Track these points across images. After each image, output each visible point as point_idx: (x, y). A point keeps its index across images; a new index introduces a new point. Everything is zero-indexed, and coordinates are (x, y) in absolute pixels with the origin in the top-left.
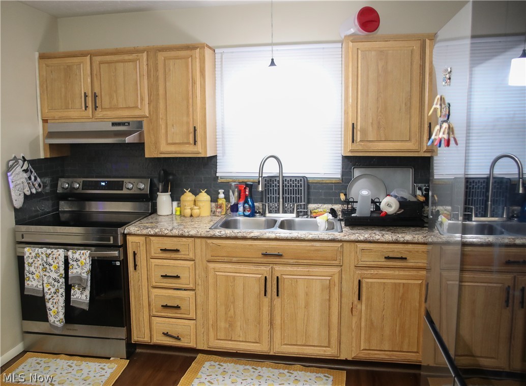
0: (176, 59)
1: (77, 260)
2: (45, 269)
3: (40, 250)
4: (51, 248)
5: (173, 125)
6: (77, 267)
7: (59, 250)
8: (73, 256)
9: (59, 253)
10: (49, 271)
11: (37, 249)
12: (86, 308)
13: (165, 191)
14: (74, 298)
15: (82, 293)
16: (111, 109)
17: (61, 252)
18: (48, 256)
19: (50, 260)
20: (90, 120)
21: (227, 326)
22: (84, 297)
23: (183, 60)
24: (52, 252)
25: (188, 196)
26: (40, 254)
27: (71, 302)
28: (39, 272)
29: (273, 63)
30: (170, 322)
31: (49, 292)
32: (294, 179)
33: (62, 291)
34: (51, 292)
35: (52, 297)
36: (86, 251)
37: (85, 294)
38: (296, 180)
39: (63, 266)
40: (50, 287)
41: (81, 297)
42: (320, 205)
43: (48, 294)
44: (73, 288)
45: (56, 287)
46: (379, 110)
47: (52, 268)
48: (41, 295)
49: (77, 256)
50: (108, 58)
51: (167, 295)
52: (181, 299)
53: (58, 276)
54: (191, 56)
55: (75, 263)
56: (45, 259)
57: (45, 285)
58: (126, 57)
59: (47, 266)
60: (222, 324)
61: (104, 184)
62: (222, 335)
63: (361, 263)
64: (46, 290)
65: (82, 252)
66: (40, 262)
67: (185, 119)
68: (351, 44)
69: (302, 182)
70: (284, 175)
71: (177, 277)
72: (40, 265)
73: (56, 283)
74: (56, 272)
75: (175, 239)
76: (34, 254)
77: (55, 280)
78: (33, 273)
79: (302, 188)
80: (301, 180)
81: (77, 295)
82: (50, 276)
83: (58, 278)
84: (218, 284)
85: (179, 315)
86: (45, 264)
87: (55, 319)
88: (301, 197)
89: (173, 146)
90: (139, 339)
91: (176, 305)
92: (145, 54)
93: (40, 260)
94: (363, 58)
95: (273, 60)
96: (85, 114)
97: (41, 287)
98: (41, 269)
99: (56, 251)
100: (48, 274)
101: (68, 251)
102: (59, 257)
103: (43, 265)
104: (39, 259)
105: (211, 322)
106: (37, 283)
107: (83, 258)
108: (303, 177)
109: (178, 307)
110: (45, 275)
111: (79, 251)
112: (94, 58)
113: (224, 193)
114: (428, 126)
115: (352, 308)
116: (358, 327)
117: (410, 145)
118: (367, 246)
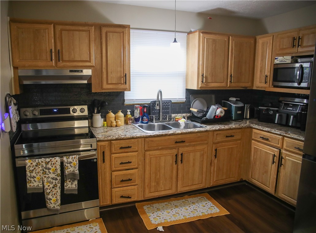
0: (114, 33)
1: (70, 163)
2: (44, 173)
3: (40, 160)
4: (50, 157)
5: (112, 72)
6: (70, 167)
7: (55, 158)
8: (67, 160)
9: (56, 160)
10: (48, 173)
11: (37, 160)
12: (76, 193)
13: (98, 113)
14: (66, 188)
15: (72, 184)
16: (69, 61)
17: (58, 159)
18: (47, 163)
19: (49, 166)
20: (53, 68)
21: (156, 184)
22: (74, 186)
23: (118, 34)
24: (51, 160)
25: (112, 115)
26: (41, 162)
27: (65, 191)
28: (40, 176)
29: (175, 41)
30: (123, 189)
31: (49, 187)
32: (165, 102)
33: (59, 185)
34: (50, 188)
35: (52, 190)
36: (76, 156)
37: (74, 184)
38: (167, 102)
39: (60, 168)
40: (49, 184)
41: (72, 186)
42: (176, 114)
43: (48, 189)
44: (66, 181)
45: (54, 183)
46: (213, 67)
47: (51, 171)
48: (42, 191)
49: (70, 160)
50: (68, 27)
51: (122, 174)
52: (131, 174)
53: (55, 176)
54: (123, 32)
55: (69, 165)
56: (45, 166)
57: (45, 184)
58: (81, 28)
59: (47, 171)
60: (153, 184)
61: (56, 110)
62: (153, 189)
63: (216, 140)
64: (46, 187)
65: (73, 156)
66: (41, 169)
67: (119, 69)
68: (201, 35)
69: (170, 103)
70: (163, 100)
71: (129, 162)
72: (41, 170)
73: (54, 181)
74: (54, 173)
75: (127, 141)
76: (34, 164)
77: (53, 179)
78: (34, 177)
79: (170, 107)
80: (169, 102)
81: (69, 186)
82: (49, 177)
83: (55, 177)
84: (152, 162)
85: (129, 184)
86: (44, 169)
87: (55, 205)
88: (169, 111)
89: (111, 85)
90: (104, 204)
91: (128, 179)
92: (93, 27)
93: (41, 167)
94: (207, 42)
95: (175, 39)
96: (50, 64)
97: (42, 185)
98: (41, 173)
99: (53, 159)
100: (47, 176)
101: (62, 157)
102: (57, 163)
103: (44, 170)
104: (39, 166)
105: (147, 184)
106: (38, 183)
107: (75, 160)
108: (170, 101)
109: (130, 180)
110: (45, 177)
111: (71, 156)
112: (57, 27)
113: (130, 111)
114: (230, 76)
115: (211, 163)
116: (214, 171)
117: (223, 84)
118: (219, 132)
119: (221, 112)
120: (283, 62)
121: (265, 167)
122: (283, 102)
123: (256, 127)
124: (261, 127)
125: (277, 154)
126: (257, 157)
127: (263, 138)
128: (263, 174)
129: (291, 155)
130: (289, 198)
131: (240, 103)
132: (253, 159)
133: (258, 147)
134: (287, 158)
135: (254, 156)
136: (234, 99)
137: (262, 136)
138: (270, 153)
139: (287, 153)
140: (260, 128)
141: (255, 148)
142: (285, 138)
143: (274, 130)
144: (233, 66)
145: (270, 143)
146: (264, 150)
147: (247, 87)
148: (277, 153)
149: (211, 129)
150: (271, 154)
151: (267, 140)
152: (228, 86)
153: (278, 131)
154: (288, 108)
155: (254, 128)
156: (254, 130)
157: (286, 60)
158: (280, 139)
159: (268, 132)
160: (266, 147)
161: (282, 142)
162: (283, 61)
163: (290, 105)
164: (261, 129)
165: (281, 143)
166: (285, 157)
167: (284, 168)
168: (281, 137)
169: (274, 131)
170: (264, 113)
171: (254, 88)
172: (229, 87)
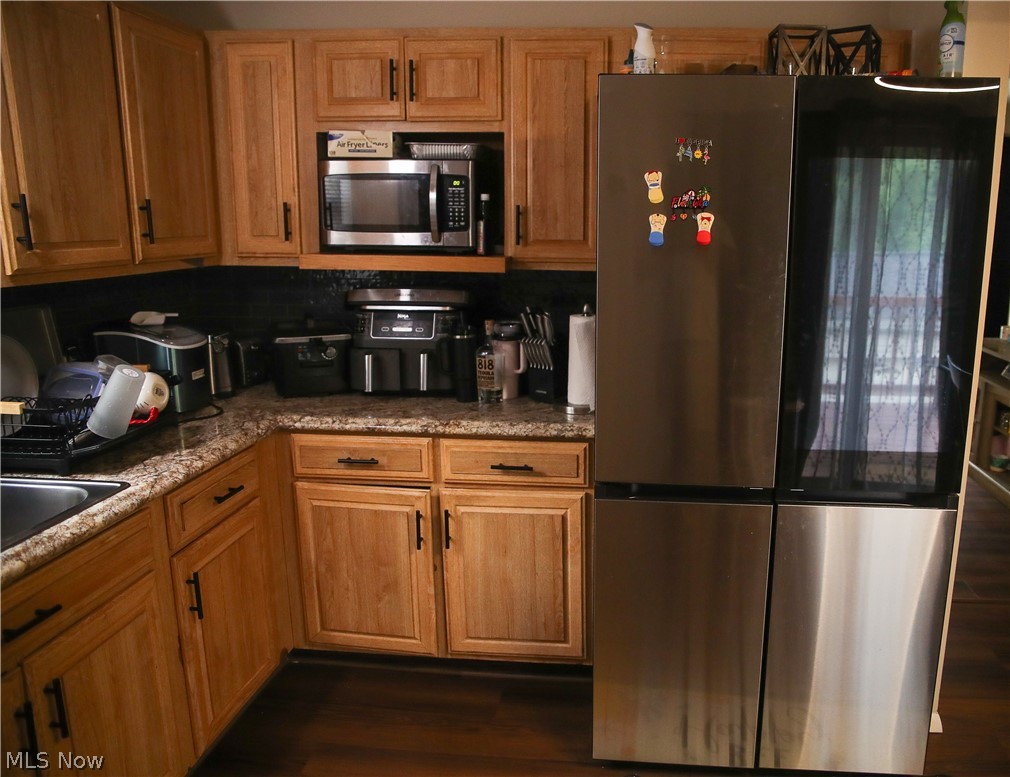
63: (184, 534)
114: (141, 208)
115: (181, 649)
116: (199, 679)
117: (118, 252)
118: (186, 493)
119: (158, 391)
120: (365, 151)
121: (382, 569)
122: (369, 307)
123: (308, 422)
124: (330, 420)
125: (425, 508)
126: (334, 542)
127: (349, 463)
128: (380, 600)
129: (478, 497)
130: (494, 642)
131: (189, 332)
132: (318, 557)
133: (331, 504)
134: (462, 509)
135: (318, 545)
136: (156, 318)
137: (345, 456)
138: (395, 512)
139: (460, 492)
140: (327, 423)
141: (315, 509)
142: (444, 442)
143: (392, 421)
144: (144, 162)
145: (383, 473)
146: (362, 506)
147: (201, 260)
148: (426, 503)
149: (158, 488)
150: (403, 513)
151: (371, 464)
152: (139, 256)
153: (408, 421)
154: (394, 329)
155: (303, 431)
156: (297, 437)
157: (374, 147)
158: (425, 451)
159: (371, 432)
160: (371, 495)
161: (431, 458)
162: (365, 148)
163: (399, 316)
164: (337, 426)
165: (431, 463)
166: (455, 511)
167: (460, 550)
168: (425, 441)
169: (396, 423)
170: (300, 358)
171: (230, 260)
172: (143, 262)
